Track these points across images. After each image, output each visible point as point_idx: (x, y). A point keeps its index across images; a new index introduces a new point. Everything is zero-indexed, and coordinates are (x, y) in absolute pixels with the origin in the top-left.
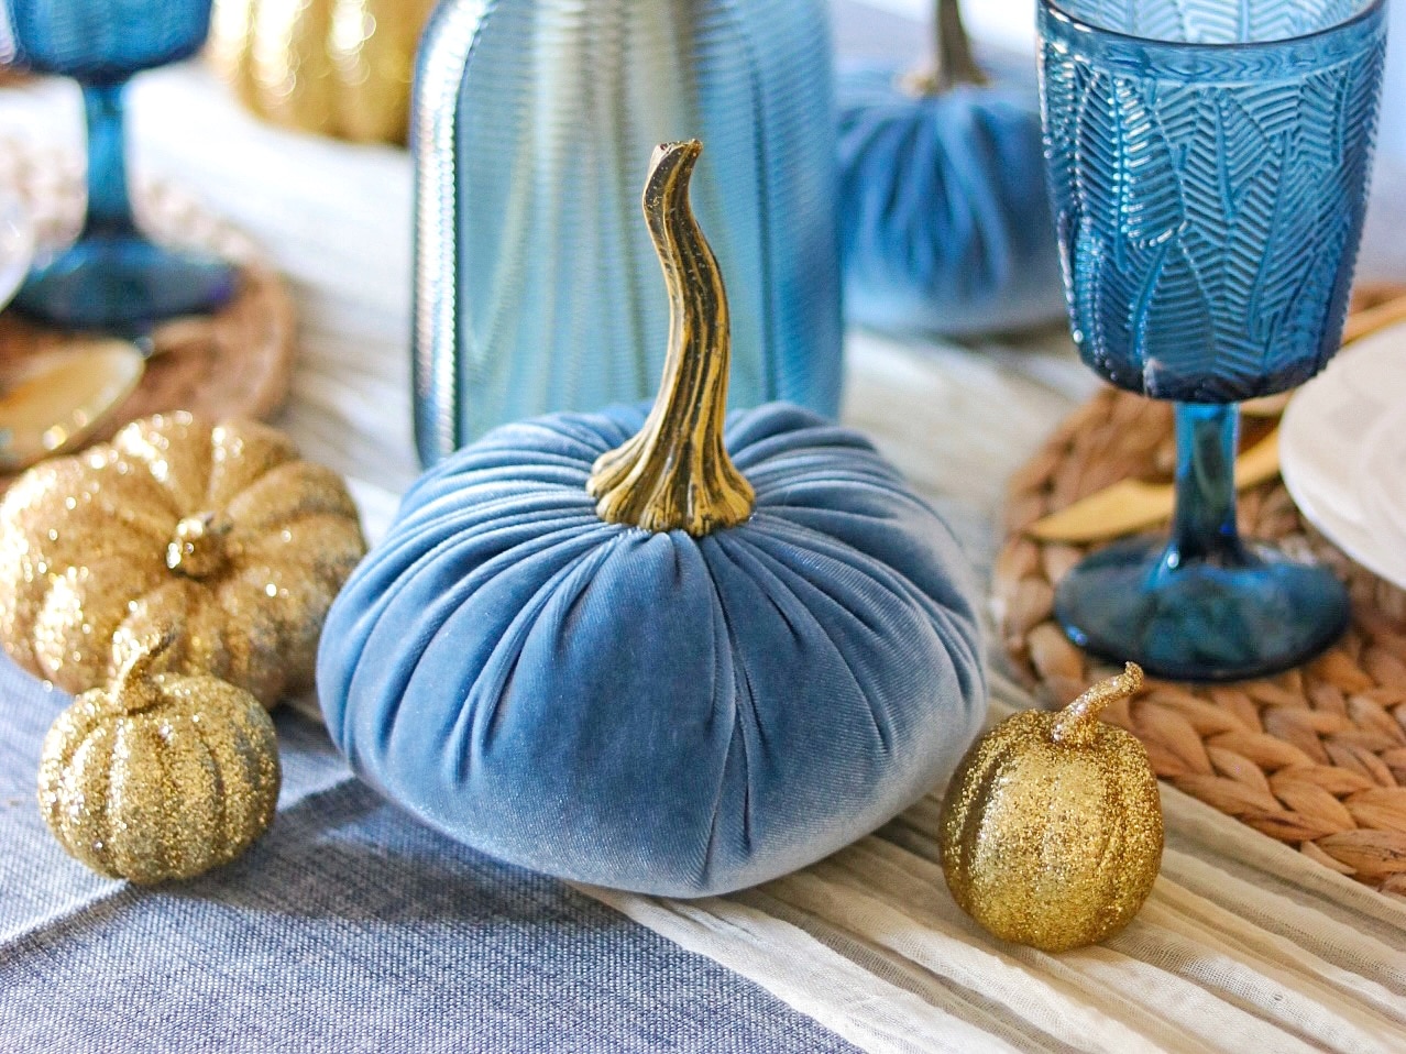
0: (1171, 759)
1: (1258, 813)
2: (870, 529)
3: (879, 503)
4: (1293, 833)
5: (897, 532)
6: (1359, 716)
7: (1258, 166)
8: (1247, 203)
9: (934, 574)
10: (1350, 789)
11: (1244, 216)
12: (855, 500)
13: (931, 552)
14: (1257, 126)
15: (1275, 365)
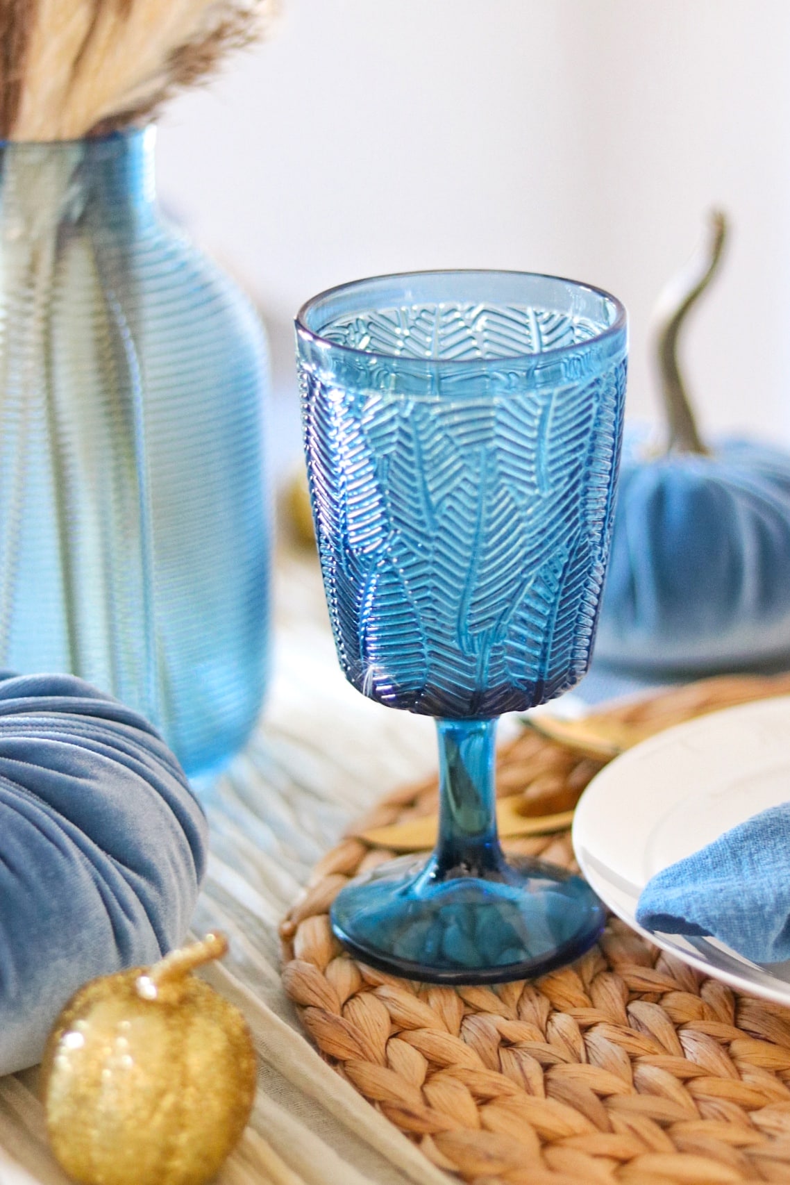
0: (349, 1044)
1: (396, 1103)
2: (59, 784)
3: (84, 764)
4: (416, 1125)
5: (88, 791)
6: (553, 1032)
7: (457, 481)
8: (445, 517)
9: (121, 834)
10: (495, 1093)
11: (442, 528)
12: (60, 759)
13: (123, 815)
14: (452, 442)
15: (491, 681)
